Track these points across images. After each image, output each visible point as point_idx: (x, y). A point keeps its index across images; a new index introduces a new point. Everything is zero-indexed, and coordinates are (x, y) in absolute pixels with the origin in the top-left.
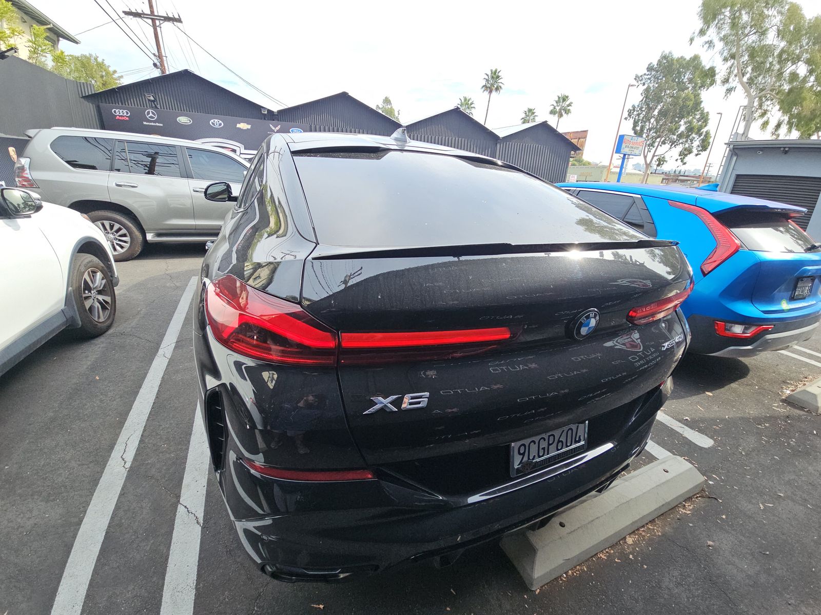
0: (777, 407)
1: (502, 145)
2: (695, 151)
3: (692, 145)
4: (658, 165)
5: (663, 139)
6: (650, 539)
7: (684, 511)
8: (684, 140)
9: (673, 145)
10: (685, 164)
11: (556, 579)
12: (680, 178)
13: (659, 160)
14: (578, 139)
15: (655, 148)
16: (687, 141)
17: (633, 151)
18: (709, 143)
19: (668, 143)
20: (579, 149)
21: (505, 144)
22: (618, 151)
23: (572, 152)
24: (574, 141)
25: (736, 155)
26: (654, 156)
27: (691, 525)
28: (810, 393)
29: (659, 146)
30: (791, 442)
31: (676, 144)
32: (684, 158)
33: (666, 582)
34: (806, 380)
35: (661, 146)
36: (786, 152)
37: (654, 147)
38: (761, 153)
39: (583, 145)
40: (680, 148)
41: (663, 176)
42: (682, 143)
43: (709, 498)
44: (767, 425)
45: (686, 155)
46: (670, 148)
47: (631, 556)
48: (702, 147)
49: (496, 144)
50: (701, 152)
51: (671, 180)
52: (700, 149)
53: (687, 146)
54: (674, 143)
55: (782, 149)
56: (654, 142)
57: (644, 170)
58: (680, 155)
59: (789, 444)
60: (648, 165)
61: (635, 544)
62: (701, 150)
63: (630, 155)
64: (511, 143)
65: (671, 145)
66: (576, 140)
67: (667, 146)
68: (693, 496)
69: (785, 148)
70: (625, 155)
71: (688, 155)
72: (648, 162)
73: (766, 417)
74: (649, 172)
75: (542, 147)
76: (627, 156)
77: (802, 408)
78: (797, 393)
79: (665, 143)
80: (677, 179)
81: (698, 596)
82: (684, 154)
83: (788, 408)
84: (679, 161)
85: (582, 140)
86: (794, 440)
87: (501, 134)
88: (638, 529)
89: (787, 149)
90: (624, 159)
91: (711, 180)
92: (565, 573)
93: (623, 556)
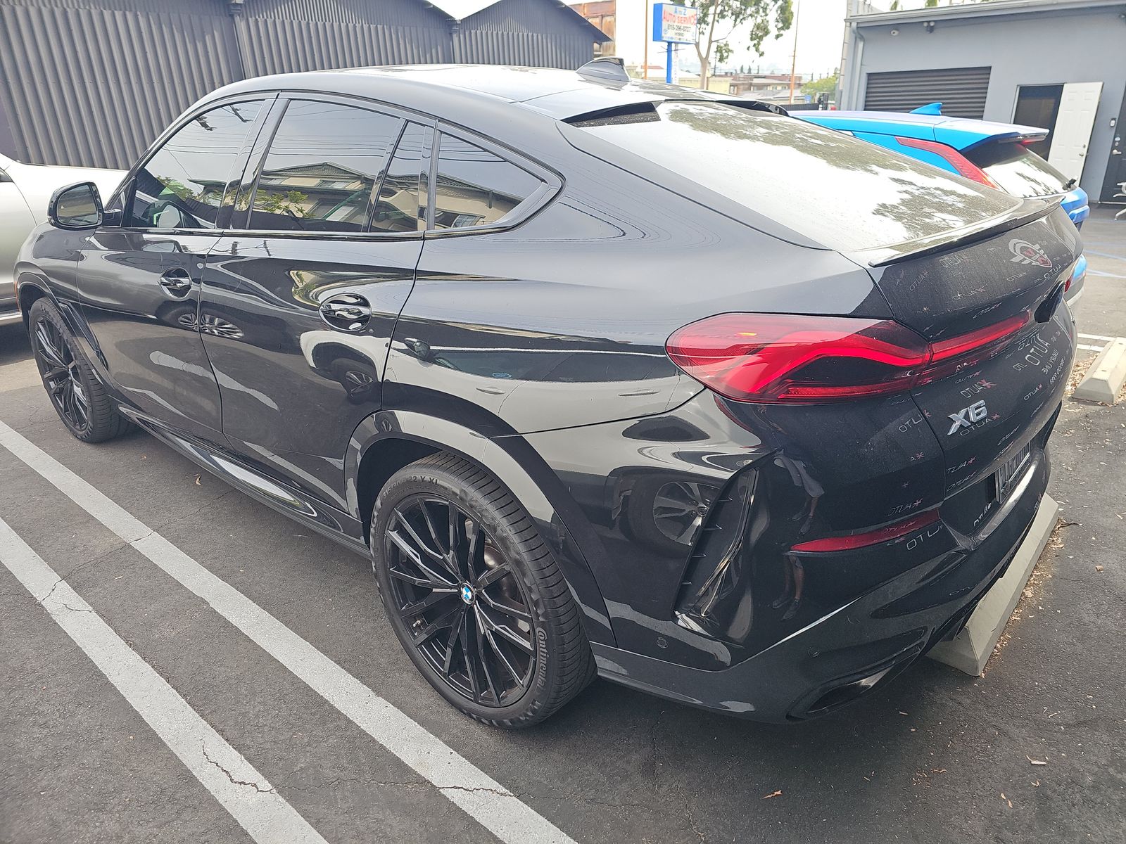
0: (1069, 408)
1: (462, 36)
2: (773, 31)
3: (767, 18)
4: (721, 60)
5: (720, 8)
6: (1046, 586)
7: (1056, 546)
8: (753, 9)
9: (738, 20)
10: (762, 54)
11: (991, 656)
12: (756, 81)
13: (719, 50)
14: (600, 17)
15: (710, 25)
16: (757, 12)
17: (682, 35)
18: (792, 13)
19: (730, 15)
20: (607, 39)
21: (467, 33)
22: (657, 36)
23: (596, 46)
24: (594, 22)
25: (862, 38)
26: (711, 42)
27: (1071, 557)
28: (1099, 380)
29: (716, 23)
30: (1107, 443)
31: (741, 17)
32: (759, 44)
33: (1087, 619)
34: (1079, 368)
35: (718, 21)
36: (931, 29)
37: (708, 25)
38: (896, 33)
39: (611, 28)
40: (749, 24)
41: (729, 80)
42: (751, 15)
43: (1069, 525)
44: (1072, 431)
45: (761, 38)
46: (734, 26)
47: (1040, 608)
48: (783, 22)
49: (451, 34)
50: (782, 32)
51: (742, 87)
52: (780, 25)
53: (759, 20)
54: (739, 17)
55: (925, 24)
56: (706, 15)
57: (699, 70)
58: (752, 39)
59: (1106, 445)
60: (704, 61)
61: (1034, 593)
62: (782, 28)
63: (678, 43)
64: (479, 32)
65: (735, 21)
66: (598, 20)
67: (729, 21)
68: (1055, 527)
69: (929, 22)
70: (670, 44)
71: (764, 38)
72: (704, 56)
73: (1066, 422)
74: (708, 74)
75: (540, 37)
76: (673, 45)
77: (1094, 403)
78: (1083, 384)
79: (723, 17)
80: (751, 85)
81: (1121, 618)
82: (759, 34)
83: (1081, 406)
84: (753, 49)
85: (608, 19)
86: (1108, 440)
87: (459, 14)
88: (1029, 580)
89: (932, 24)
90: (669, 51)
91: (802, 82)
92: (995, 648)
93: (1034, 610)
